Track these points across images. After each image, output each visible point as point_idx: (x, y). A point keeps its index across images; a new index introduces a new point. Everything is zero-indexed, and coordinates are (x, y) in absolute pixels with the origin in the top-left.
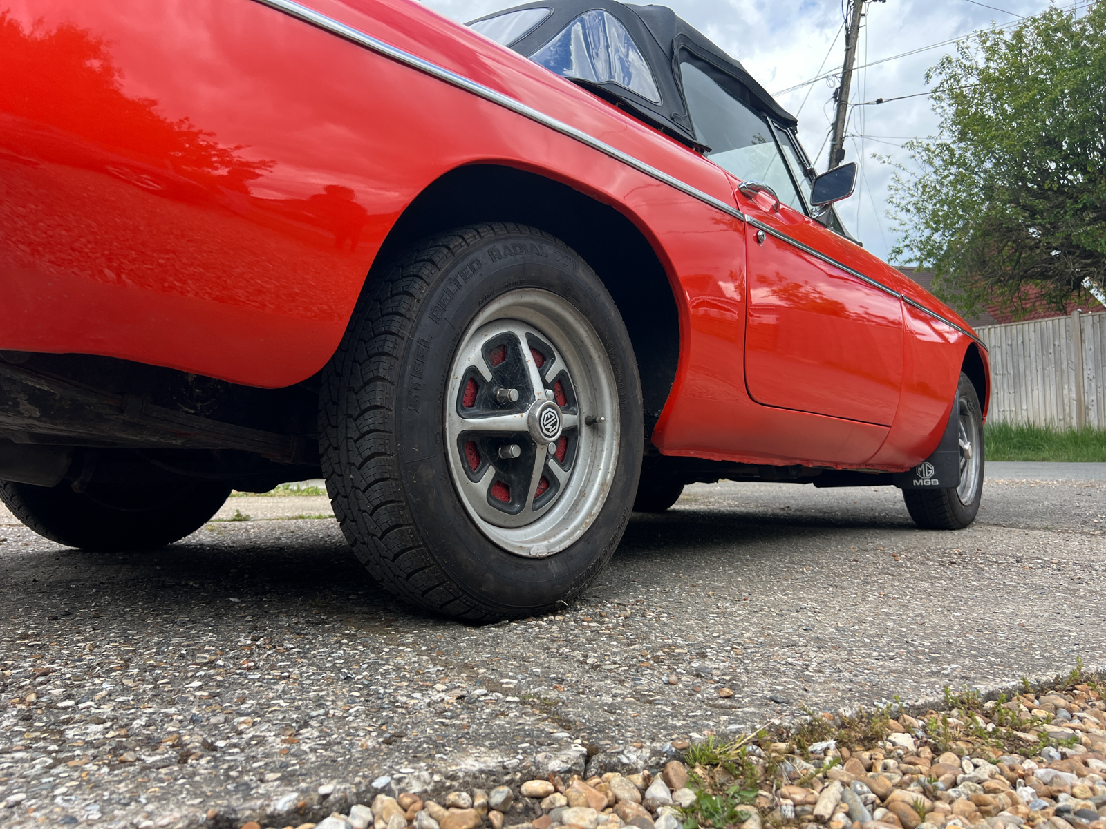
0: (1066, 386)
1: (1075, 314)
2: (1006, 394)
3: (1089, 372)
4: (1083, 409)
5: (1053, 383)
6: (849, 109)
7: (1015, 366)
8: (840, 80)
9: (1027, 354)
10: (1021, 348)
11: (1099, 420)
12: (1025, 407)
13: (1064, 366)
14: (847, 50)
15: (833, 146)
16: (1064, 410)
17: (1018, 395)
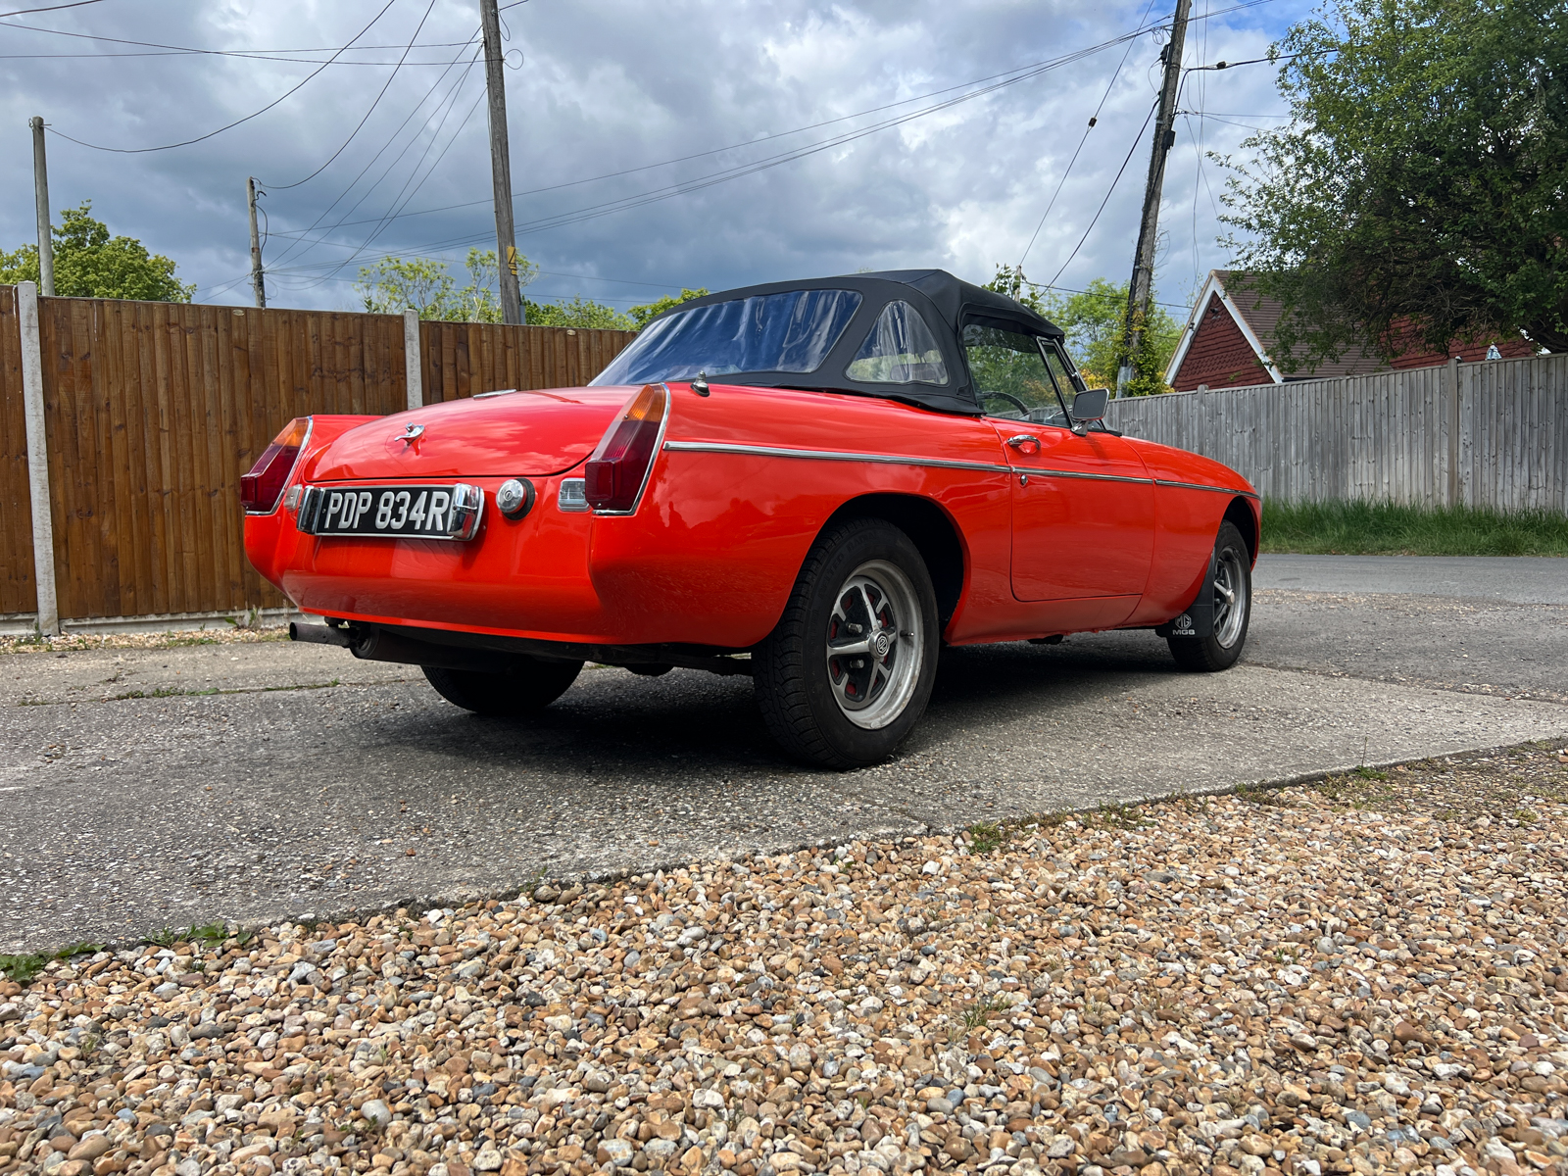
0: (1437, 455)
1: (1453, 362)
2: (1365, 464)
3: (1465, 437)
5: (1421, 451)
6: (1181, 74)
7: (1377, 427)
8: (1170, 33)
9: (1392, 413)
10: (1384, 405)
11: (1474, 498)
12: (1386, 481)
13: (1436, 428)
15: (1159, 126)
16: (1433, 484)
17: (1378, 465)
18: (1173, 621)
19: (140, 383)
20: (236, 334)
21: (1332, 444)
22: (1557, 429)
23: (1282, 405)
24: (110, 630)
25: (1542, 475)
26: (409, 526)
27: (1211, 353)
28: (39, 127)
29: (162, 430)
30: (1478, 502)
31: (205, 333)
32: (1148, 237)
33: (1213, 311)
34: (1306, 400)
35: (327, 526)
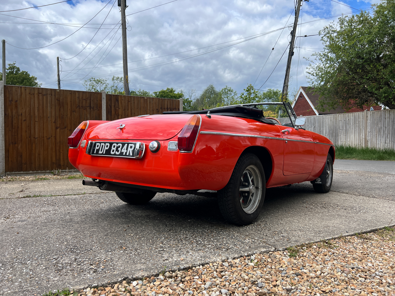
0: (361, 134)
1: (365, 111)
2: (343, 136)
3: (369, 130)
4: (366, 141)
5: (357, 133)
6: (296, 38)
7: (346, 127)
8: (293, 28)
9: (350, 123)
10: (348, 121)
11: (371, 145)
12: (348, 140)
13: (361, 127)
14: (295, 18)
15: (290, 50)
16: (360, 142)
17: (346, 137)
18: (315, 180)
19: (30, 108)
20: (57, 96)
21: (335, 131)
22: (392, 128)
23: (322, 121)
24: (19, 175)
25: (388, 140)
26: (122, 154)
27: (300, 107)
28: (4, 42)
29: (36, 121)
30: (372, 147)
31: (49, 96)
32: (287, 78)
33: (301, 96)
34: (328, 119)
35: (95, 152)
